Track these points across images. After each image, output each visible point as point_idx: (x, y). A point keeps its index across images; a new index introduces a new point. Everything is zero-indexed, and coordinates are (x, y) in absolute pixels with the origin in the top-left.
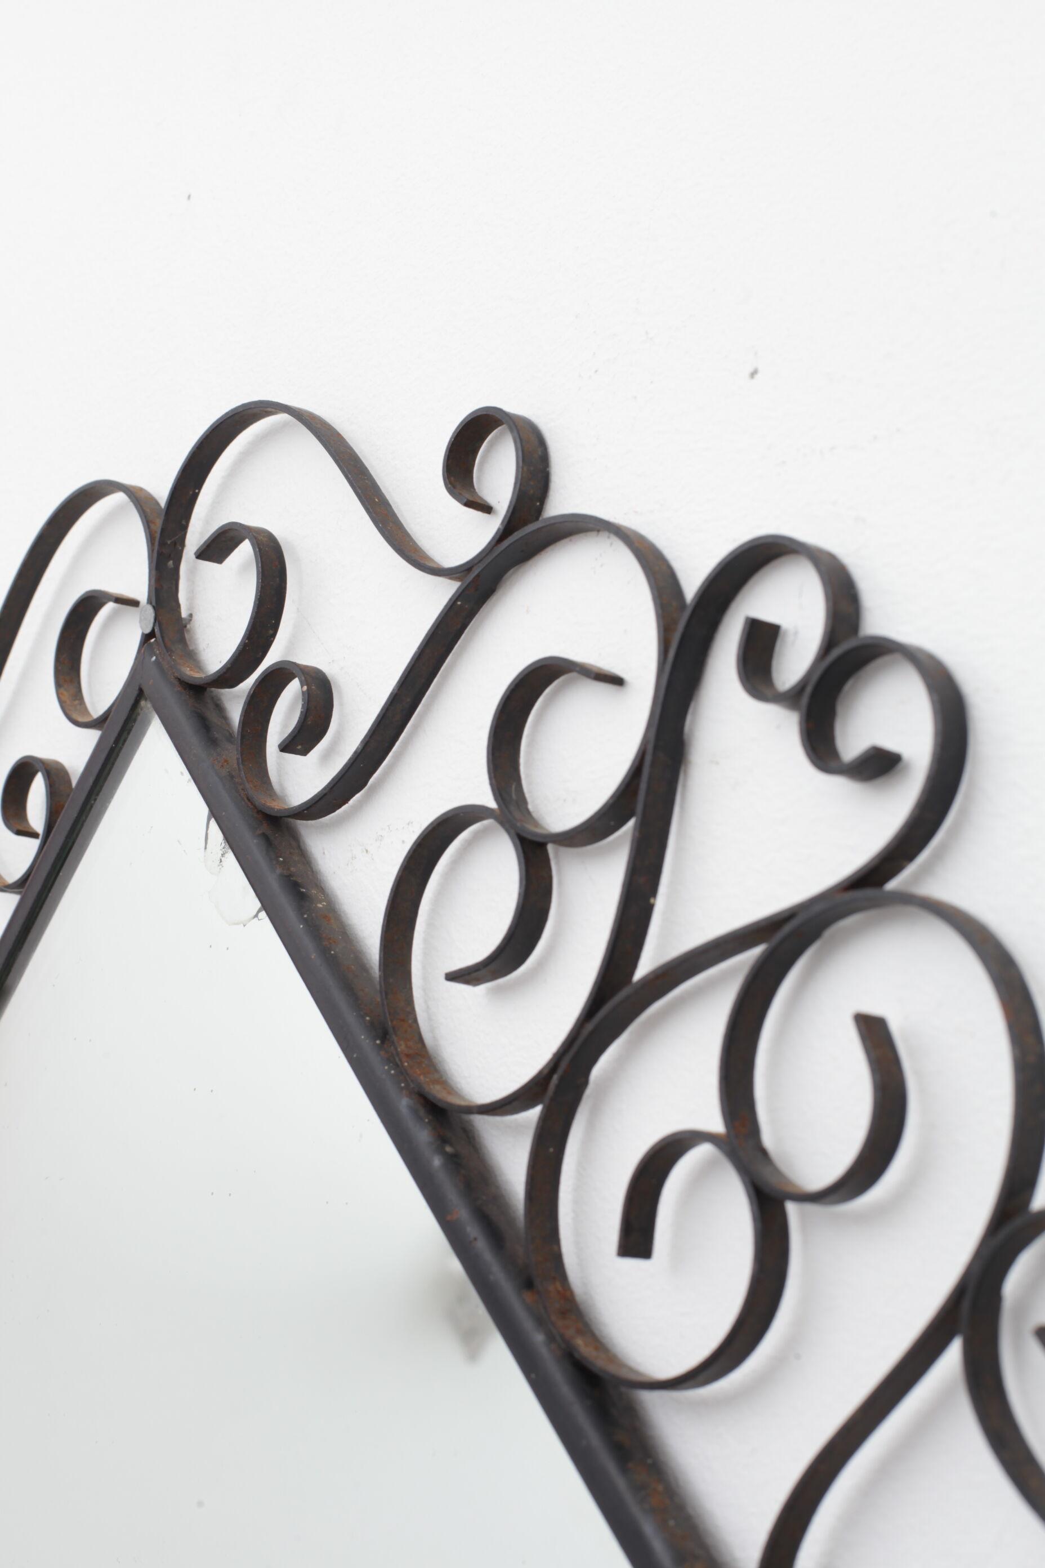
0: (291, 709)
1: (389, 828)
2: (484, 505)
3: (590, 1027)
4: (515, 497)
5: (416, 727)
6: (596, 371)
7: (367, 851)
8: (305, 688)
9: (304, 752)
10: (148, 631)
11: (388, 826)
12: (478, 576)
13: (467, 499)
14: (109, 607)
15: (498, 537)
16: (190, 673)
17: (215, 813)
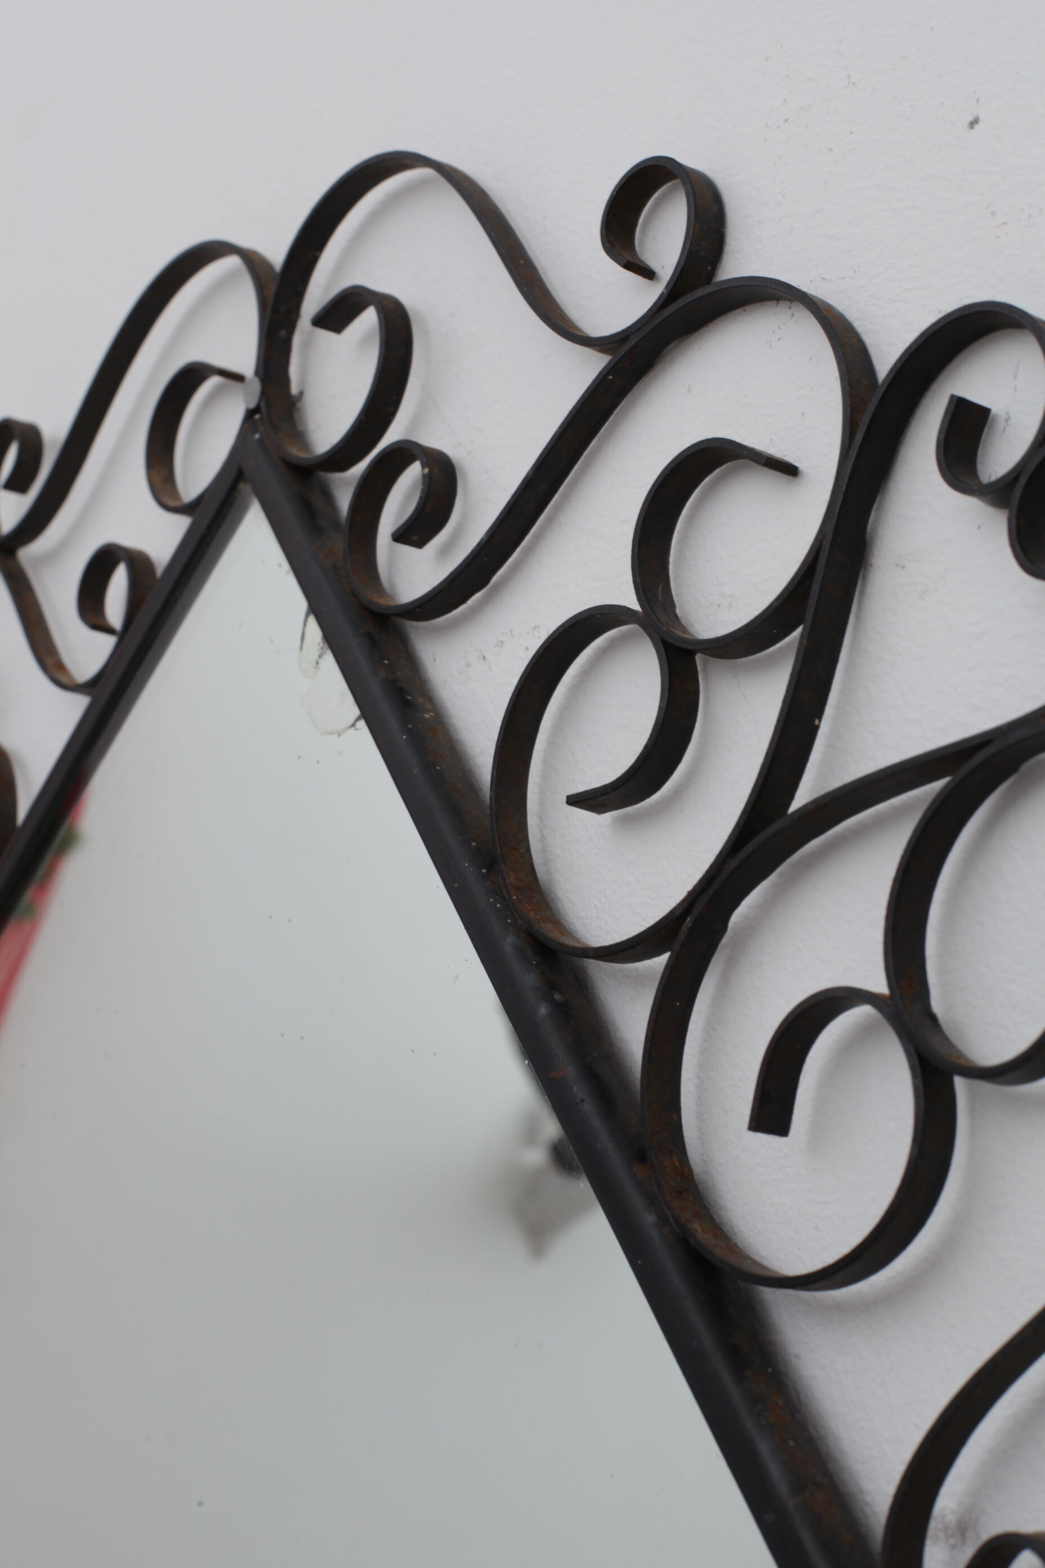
0: (408, 497)
1: (512, 633)
2: (646, 268)
3: (734, 863)
4: (684, 258)
5: (550, 520)
6: (786, 120)
7: (484, 658)
8: (426, 470)
9: (420, 544)
10: (253, 405)
11: (511, 630)
12: (635, 346)
13: (628, 260)
14: (213, 382)
15: (661, 302)
16: (295, 452)
17: (314, 609)
